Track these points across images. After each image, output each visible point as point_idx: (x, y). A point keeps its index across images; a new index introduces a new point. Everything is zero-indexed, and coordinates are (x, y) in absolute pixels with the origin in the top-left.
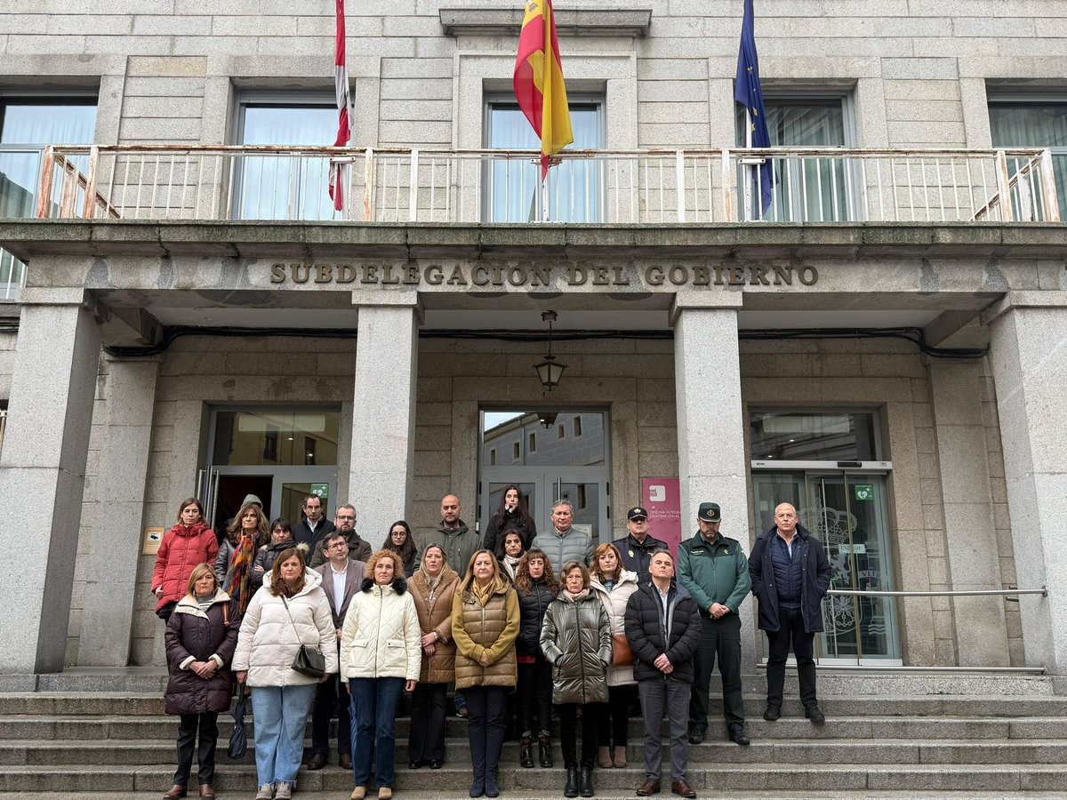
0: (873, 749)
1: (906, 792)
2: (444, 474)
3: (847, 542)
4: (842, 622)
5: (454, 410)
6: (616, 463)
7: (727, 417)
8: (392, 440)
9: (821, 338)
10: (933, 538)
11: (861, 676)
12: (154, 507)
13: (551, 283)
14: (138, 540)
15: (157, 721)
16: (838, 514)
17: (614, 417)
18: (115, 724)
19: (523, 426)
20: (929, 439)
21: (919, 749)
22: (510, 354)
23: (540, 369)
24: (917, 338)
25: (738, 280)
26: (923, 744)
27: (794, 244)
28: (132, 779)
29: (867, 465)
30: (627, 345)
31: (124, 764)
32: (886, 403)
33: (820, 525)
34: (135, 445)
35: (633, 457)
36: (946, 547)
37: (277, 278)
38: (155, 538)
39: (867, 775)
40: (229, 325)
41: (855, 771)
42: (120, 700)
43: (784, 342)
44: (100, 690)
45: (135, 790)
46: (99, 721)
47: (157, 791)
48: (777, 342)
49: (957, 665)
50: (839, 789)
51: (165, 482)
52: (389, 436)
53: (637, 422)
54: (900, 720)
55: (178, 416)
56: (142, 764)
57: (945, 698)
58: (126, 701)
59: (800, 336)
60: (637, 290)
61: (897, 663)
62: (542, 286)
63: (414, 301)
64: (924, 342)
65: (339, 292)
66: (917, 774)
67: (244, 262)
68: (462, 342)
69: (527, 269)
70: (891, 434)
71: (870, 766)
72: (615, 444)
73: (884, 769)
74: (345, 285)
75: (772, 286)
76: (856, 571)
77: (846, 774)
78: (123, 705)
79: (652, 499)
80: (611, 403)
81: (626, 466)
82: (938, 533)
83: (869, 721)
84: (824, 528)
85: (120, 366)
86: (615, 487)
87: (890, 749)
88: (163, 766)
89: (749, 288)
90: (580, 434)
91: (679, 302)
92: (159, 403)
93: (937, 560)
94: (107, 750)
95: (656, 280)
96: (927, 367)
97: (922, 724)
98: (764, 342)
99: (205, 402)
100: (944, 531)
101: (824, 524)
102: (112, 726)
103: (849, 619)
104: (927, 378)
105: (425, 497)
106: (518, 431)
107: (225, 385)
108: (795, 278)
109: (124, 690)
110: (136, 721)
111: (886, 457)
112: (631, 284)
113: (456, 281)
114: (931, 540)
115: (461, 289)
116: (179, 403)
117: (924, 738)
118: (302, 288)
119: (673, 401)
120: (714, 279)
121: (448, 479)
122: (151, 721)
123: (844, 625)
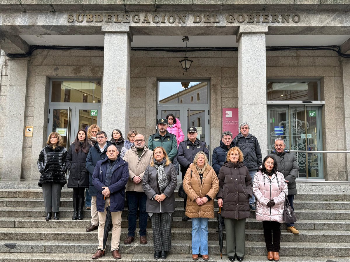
0: (317, 214)
1: (331, 231)
2: (143, 106)
3: (304, 133)
4: (301, 164)
5: (147, 81)
6: (212, 102)
7: (260, 79)
8: (120, 89)
9: (298, 50)
10: (340, 131)
11: (311, 185)
12: (29, 118)
13: (186, 22)
14: (23, 131)
15: (26, 200)
16: (301, 122)
17: (212, 84)
18: (9, 201)
19: (178, 97)
20: (340, 92)
21: (336, 214)
22: (170, 57)
23: (182, 62)
24: (337, 50)
25: (266, 21)
26: (338, 212)
27: (291, 4)
28: (14, 223)
29: (314, 102)
30: (218, 53)
31: (12, 217)
32: (323, 77)
33: (294, 126)
34: (20, 94)
35: (219, 99)
36: (345, 135)
37: (70, 20)
38: (30, 130)
39: (315, 224)
40: (55, 45)
41: (310, 222)
42: (11, 192)
43: (283, 52)
44: (5, 188)
45: (15, 227)
46: (2, 200)
47: (24, 228)
48: (280, 52)
49: (347, 181)
50: (303, 230)
51: (32, 109)
52: (118, 88)
53: (221, 85)
54: (328, 202)
55: (36, 82)
56: (19, 217)
57: (346, 194)
58: (14, 192)
59: (289, 49)
60: (223, 25)
61: (323, 180)
62: (182, 23)
63: (128, 30)
64: (340, 52)
65: (96, 26)
66: (336, 224)
67: (57, 14)
68: (150, 52)
69: (176, 16)
70: (325, 89)
71: (316, 220)
72: (212, 95)
73: (322, 222)
74: (98, 23)
75: (281, 23)
76: (308, 145)
77: (306, 223)
78: (13, 194)
79: (227, 116)
80: (210, 78)
81: (216, 103)
82: (342, 130)
83: (315, 202)
84: (295, 128)
85: (13, 62)
86: (212, 112)
87: (324, 214)
88: (27, 218)
89: (271, 24)
90: (199, 100)
91: (241, 30)
92: (29, 76)
93: (341, 140)
94: (5, 211)
95: (231, 21)
96: (341, 62)
97: (337, 204)
98: (274, 52)
99: (47, 76)
100: (344, 128)
101: (296, 126)
102: (7, 202)
103: (304, 163)
104: (341, 67)
105: (136, 115)
106: (176, 99)
107: (55, 69)
108: (290, 20)
109: (14, 188)
110: (17, 200)
111: (323, 99)
112: (220, 22)
113: (145, 22)
114: (339, 132)
115: (148, 25)
116: (37, 77)
117: (337, 209)
118: (81, 24)
119: (237, 77)
120: (256, 20)
121: (145, 108)
122: (23, 200)
123: (302, 165)
